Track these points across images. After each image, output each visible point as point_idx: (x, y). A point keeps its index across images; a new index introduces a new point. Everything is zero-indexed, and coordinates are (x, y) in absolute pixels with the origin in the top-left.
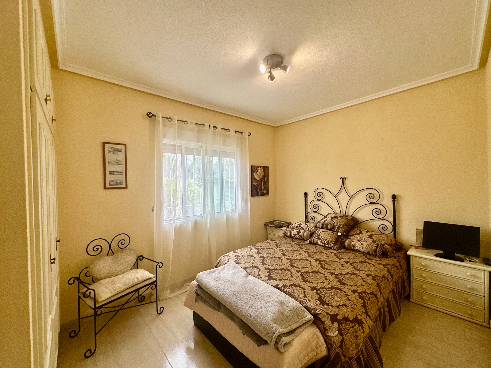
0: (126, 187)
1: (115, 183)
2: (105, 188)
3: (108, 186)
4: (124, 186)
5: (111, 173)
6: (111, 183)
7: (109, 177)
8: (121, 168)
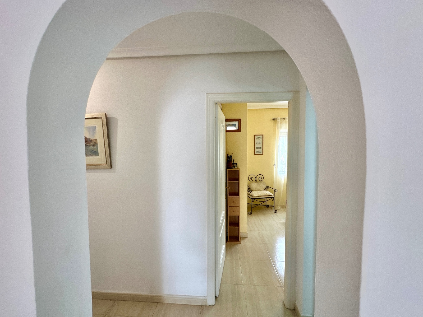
0: (263, 154)
1: (258, 152)
2: (255, 154)
3: (256, 153)
4: (262, 153)
5: (257, 148)
6: (257, 152)
7: (256, 150)
8: (261, 146)
